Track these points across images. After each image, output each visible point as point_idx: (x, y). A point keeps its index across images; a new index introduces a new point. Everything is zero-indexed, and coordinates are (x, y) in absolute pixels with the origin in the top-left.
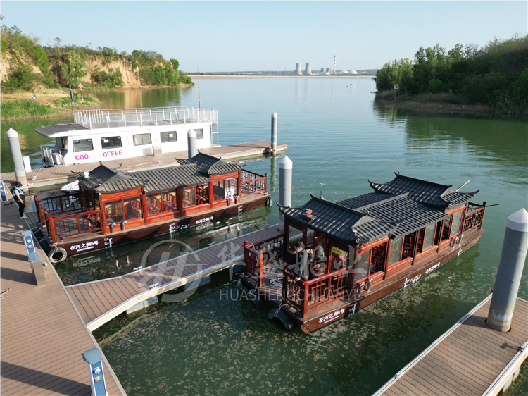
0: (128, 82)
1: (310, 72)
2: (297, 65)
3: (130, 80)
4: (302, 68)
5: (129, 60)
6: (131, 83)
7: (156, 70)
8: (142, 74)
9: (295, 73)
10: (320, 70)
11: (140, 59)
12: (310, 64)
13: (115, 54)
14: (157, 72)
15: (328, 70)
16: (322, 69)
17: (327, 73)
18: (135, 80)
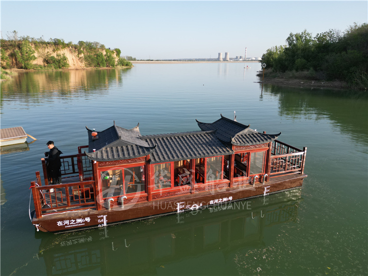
0: (74, 65)
1: (228, 59)
2: (219, 54)
3: (75, 63)
4: (222, 57)
5: (75, 48)
6: (76, 65)
7: (98, 56)
8: (86, 59)
9: (218, 60)
10: (235, 57)
11: (84, 48)
12: (228, 53)
13: (63, 43)
15: (241, 57)
16: (237, 57)
17: (240, 60)
18: (80, 63)
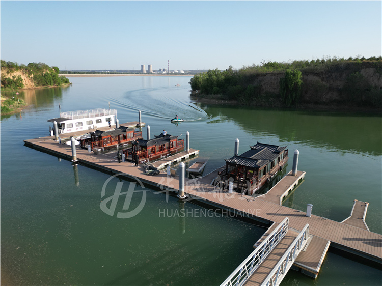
0: (26, 85)
1: (151, 71)
2: (142, 66)
3: (27, 83)
4: (145, 69)
5: (26, 70)
6: (28, 84)
7: (45, 75)
8: (35, 78)
9: (141, 72)
11: (33, 69)
12: (151, 66)
13: (17, 66)
14: (46, 77)
15: (164, 70)
16: (160, 69)
17: (164, 73)
18: (30, 83)
